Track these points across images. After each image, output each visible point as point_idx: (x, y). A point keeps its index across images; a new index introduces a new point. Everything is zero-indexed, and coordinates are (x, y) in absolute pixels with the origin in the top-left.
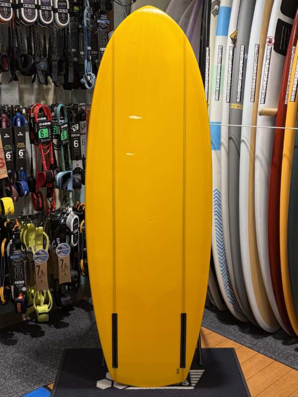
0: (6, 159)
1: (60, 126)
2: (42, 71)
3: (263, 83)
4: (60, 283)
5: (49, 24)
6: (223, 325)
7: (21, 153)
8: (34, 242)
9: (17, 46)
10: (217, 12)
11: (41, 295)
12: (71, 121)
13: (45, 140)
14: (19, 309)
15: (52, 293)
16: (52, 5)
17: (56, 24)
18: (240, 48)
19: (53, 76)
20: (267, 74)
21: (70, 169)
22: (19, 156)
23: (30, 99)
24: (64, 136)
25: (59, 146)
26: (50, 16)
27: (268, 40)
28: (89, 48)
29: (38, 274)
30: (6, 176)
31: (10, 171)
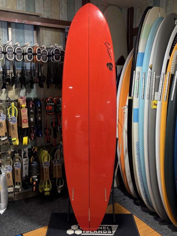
22: (39, 119)
29: (45, 173)
30: (28, 127)
31: (32, 126)
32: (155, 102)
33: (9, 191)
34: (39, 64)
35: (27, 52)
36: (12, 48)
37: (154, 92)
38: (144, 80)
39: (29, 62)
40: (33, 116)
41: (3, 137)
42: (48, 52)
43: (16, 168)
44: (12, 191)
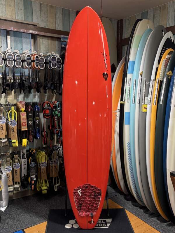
1: (58, 111)
7: (37, 121)
24: (59, 115)
25: (57, 119)
29: (43, 172)
30: (27, 129)
31: (31, 129)
32: (145, 106)
33: (9, 190)
34: (36, 71)
35: (26, 59)
36: (12, 55)
37: (144, 97)
38: (134, 86)
39: (27, 68)
40: (31, 119)
41: (4, 139)
42: (45, 60)
43: (15, 169)
44: (12, 190)
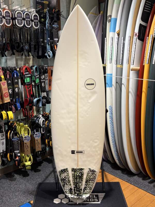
0: (9, 93)
1: (35, 76)
2: (26, 50)
3: (133, 55)
4: (36, 151)
5: (29, 28)
6: (114, 170)
7: (16, 90)
8: (24, 132)
9: (14, 38)
10: (110, 21)
11: (27, 157)
12: (41, 74)
13: (28, 83)
14: (17, 164)
15: (32, 156)
16: (31, 18)
17: (33, 27)
18: (121, 38)
19: (32, 52)
20: (134, 51)
21: (40, 97)
22: (16, 91)
23: (21, 64)
24: (37, 81)
25: (35, 86)
26: (30, 23)
27: (135, 34)
28: (49, 39)
29: (26, 147)
30: (9, 101)
31: (11, 98)
40: (11, 87)
